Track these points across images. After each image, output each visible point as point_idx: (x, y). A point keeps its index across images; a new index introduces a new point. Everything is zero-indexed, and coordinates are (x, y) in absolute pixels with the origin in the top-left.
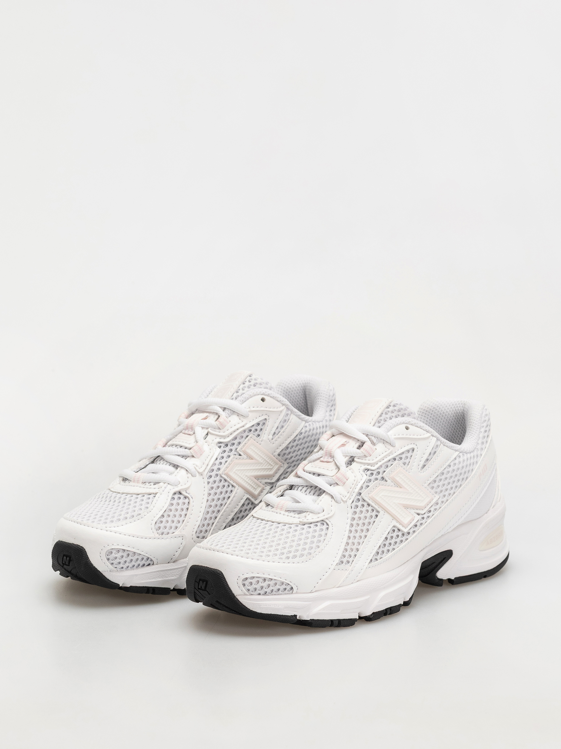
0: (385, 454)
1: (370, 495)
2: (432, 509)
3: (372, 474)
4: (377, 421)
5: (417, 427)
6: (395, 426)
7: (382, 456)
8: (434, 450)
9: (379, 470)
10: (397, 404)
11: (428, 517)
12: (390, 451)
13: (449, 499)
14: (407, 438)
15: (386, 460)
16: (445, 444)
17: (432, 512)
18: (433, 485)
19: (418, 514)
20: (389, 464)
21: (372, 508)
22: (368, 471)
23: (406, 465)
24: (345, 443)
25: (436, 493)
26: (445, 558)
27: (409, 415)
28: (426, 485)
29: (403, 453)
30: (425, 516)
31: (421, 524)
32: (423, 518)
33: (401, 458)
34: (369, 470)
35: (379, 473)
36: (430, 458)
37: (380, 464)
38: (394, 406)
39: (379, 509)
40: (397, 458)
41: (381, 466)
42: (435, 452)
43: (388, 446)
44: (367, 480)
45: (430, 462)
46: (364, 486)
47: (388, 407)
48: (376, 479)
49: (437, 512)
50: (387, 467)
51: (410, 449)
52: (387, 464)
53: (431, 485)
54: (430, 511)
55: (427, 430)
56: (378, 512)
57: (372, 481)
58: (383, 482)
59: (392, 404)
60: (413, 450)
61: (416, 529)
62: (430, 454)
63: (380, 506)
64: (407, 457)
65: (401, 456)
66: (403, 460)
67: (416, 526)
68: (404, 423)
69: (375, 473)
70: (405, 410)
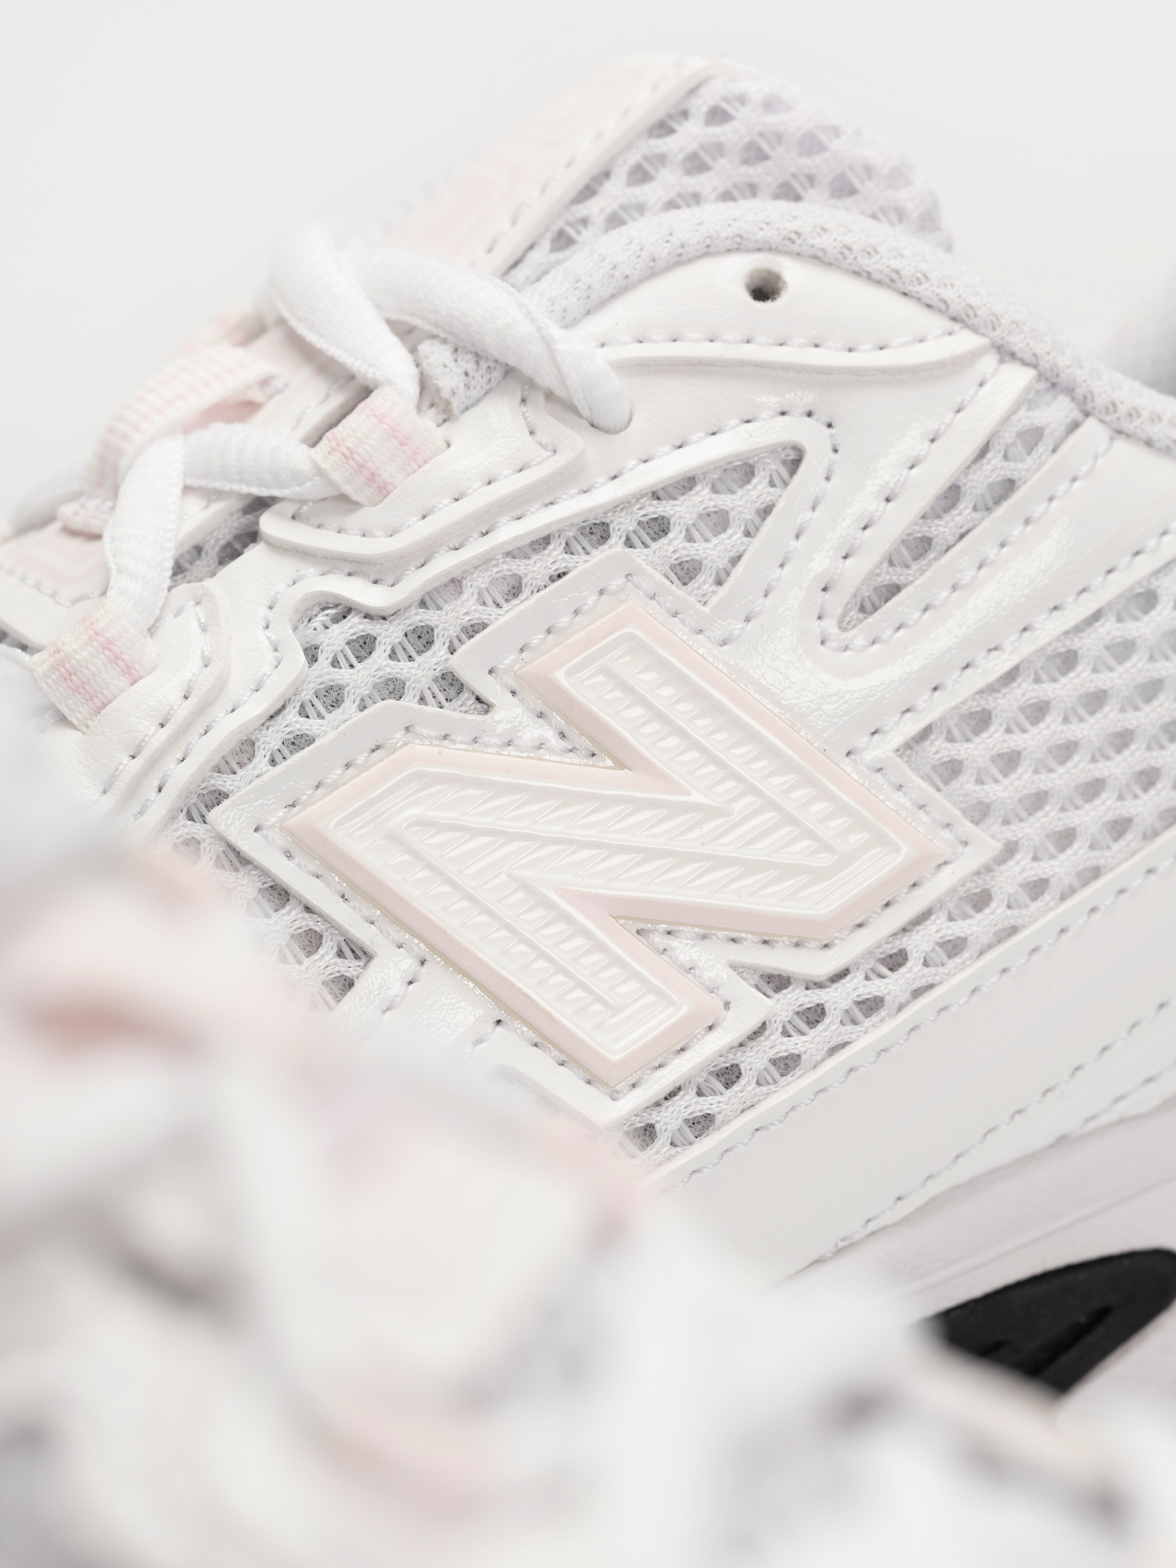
0: (510, 484)
1: (299, 817)
2: (919, 943)
3: (364, 646)
4: (547, 229)
5: (869, 277)
6: (654, 270)
7: (480, 498)
8: (994, 468)
9: (428, 617)
10: (742, 99)
11: (871, 1006)
12: (553, 464)
13: (1112, 869)
14: (743, 363)
15: (508, 532)
16: (1128, 426)
17: (913, 966)
18: (962, 750)
19: (777, 982)
20: (537, 568)
21: (309, 922)
22: (336, 620)
23: (703, 581)
24: (257, 396)
25: (980, 813)
26: (1101, 1315)
27: (843, 189)
28: (883, 749)
29: (688, 483)
30: (837, 998)
31: (787, 1064)
32: (814, 1015)
33: (659, 528)
34: (349, 610)
35: (423, 638)
36: (943, 529)
37: (444, 563)
38: (717, 115)
39: (364, 934)
40: (623, 524)
41: (455, 584)
42: (1009, 486)
43: (551, 426)
44: (307, 695)
45: (936, 566)
46: (271, 739)
47: (662, 128)
48: (394, 688)
49: (963, 966)
50: (515, 591)
51: (772, 451)
52: (519, 567)
53: (938, 748)
54: (896, 961)
55: (956, 308)
56: (359, 953)
57: (349, 705)
58: (454, 714)
59: (700, 105)
60: (795, 465)
61: (718, 1102)
62: (952, 496)
63: (375, 903)
64: (719, 521)
65: (663, 508)
66: (674, 545)
67: (729, 1075)
68: (738, 246)
69: (390, 634)
70: (811, 144)
